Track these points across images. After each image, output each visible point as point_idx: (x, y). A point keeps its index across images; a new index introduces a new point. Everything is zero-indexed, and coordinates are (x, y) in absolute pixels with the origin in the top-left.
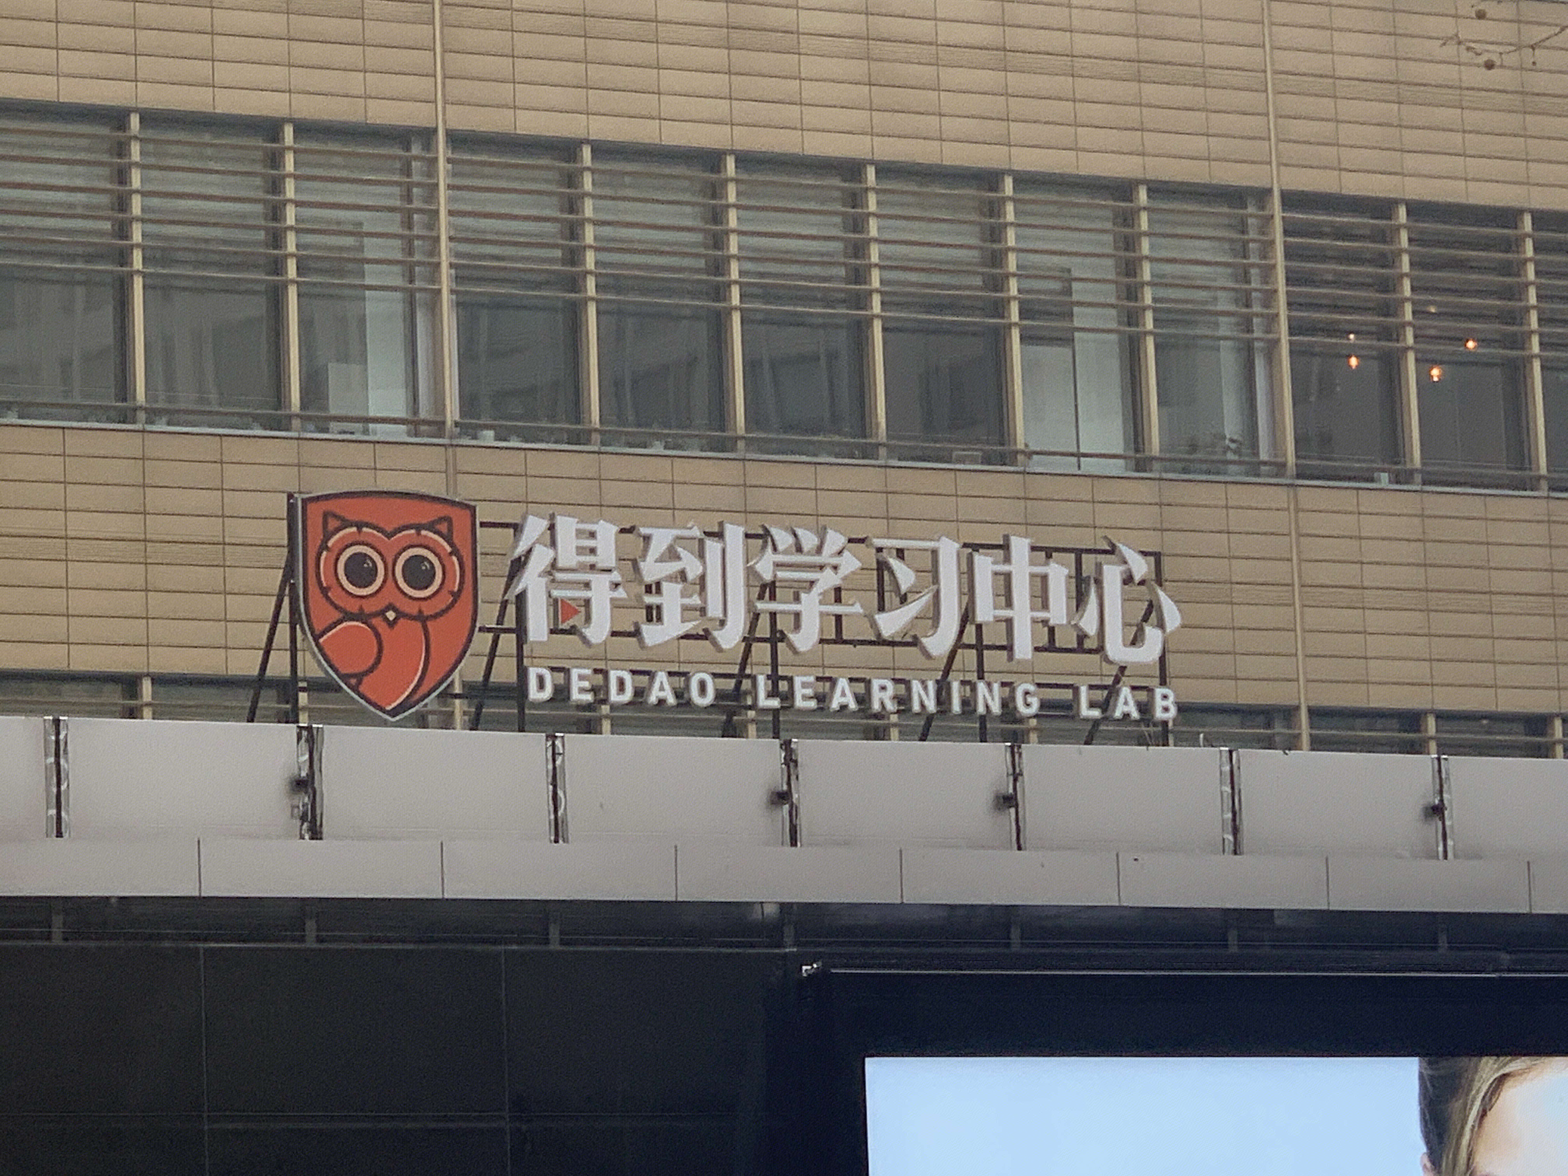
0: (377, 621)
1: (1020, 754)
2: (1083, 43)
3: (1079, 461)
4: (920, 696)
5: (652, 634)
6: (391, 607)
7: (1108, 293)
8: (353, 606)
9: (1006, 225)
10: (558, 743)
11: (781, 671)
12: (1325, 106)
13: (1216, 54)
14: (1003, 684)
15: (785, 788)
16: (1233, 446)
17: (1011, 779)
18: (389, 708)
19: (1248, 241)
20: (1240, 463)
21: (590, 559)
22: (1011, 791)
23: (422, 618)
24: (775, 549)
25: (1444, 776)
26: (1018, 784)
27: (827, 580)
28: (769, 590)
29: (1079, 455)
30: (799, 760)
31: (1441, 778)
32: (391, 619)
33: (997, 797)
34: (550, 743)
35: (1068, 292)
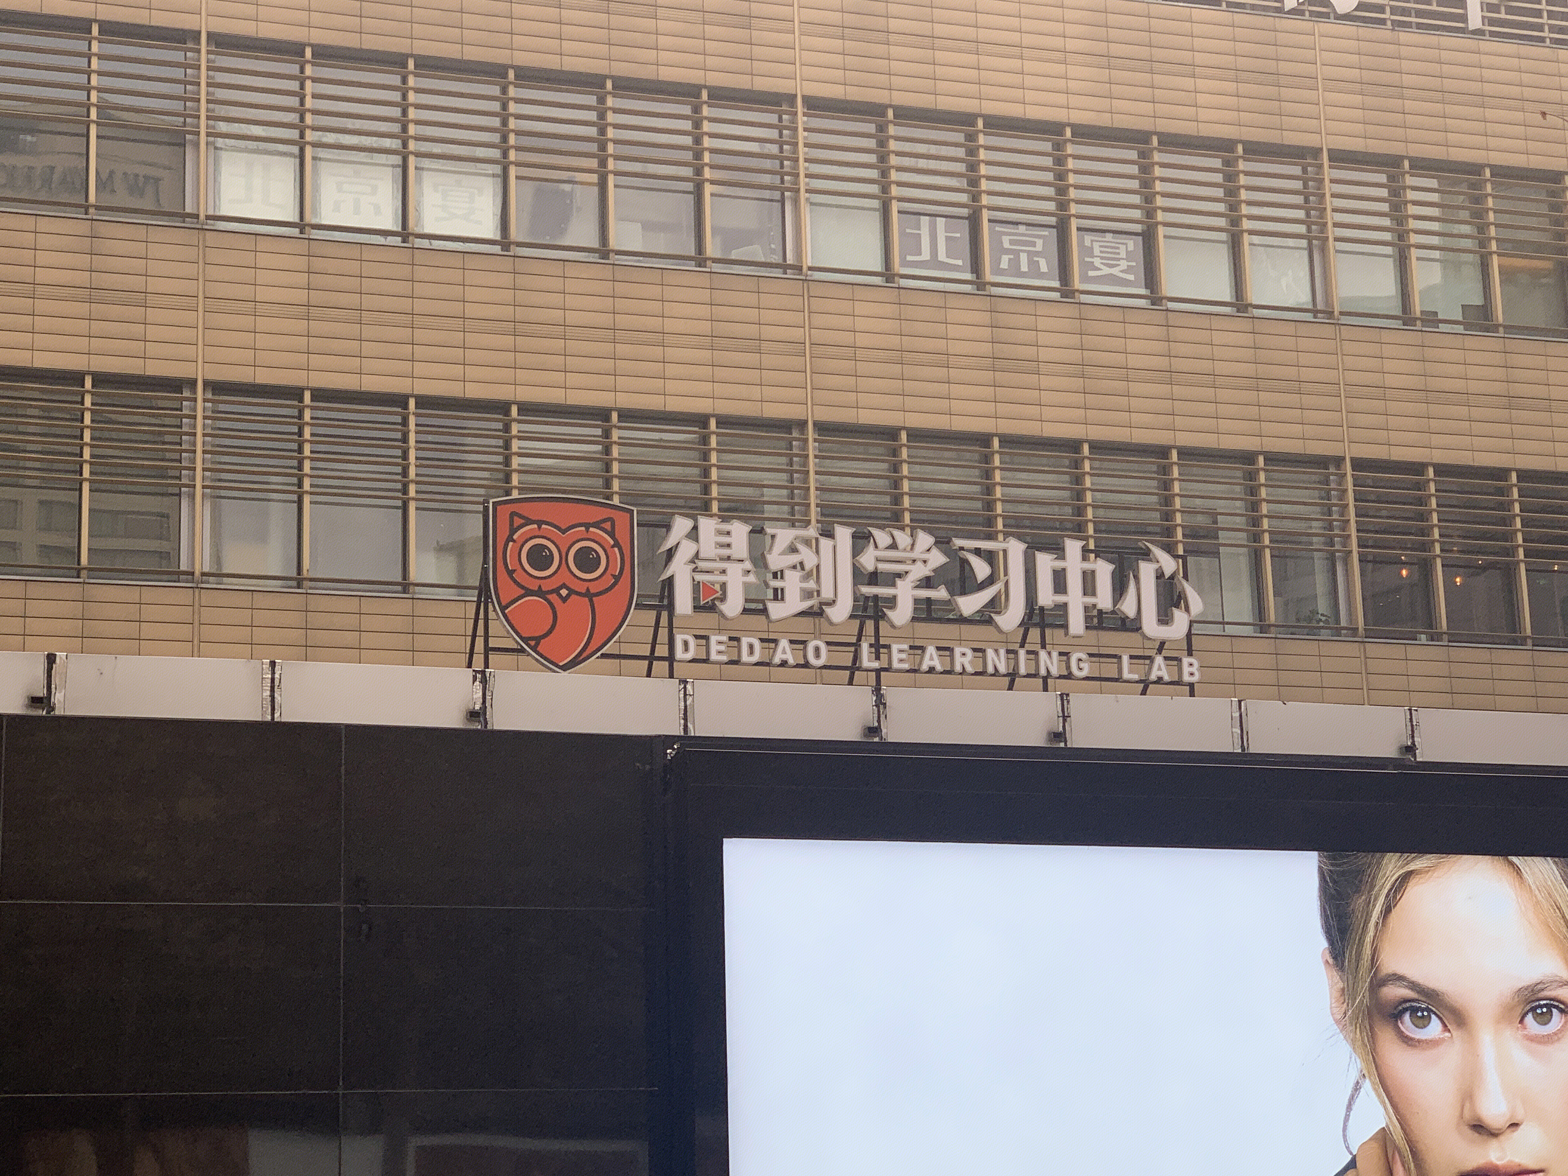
0: (553, 597)
1: (1068, 702)
2: (1221, 367)
3: (1224, 627)
4: (993, 661)
5: (776, 610)
6: (564, 586)
7: (1240, 522)
8: (533, 585)
9: (1173, 480)
10: (689, 687)
11: (882, 641)
12: (1379, 405)
13: (1307, 374)
14: (1061, 654)
15: (876, 724)
16: (1323, 618)
17: (1061, 719)
18: (561, 664)
19: (1331, 490)
20: (1327, 628)
21: (725, 552)
22: (1061, 729)
23: (588, 595)
24: (876, 547)
25: (1414, 723)
26: (1066, 724)
27: (919, 571)
28: (874, 578)
29: (1223, 623)
30: (887, 704)
31: (1412, 726)
32: (564, 595)
33: (1049, 734)
34: (682, 686)
35: (1215, 522)
